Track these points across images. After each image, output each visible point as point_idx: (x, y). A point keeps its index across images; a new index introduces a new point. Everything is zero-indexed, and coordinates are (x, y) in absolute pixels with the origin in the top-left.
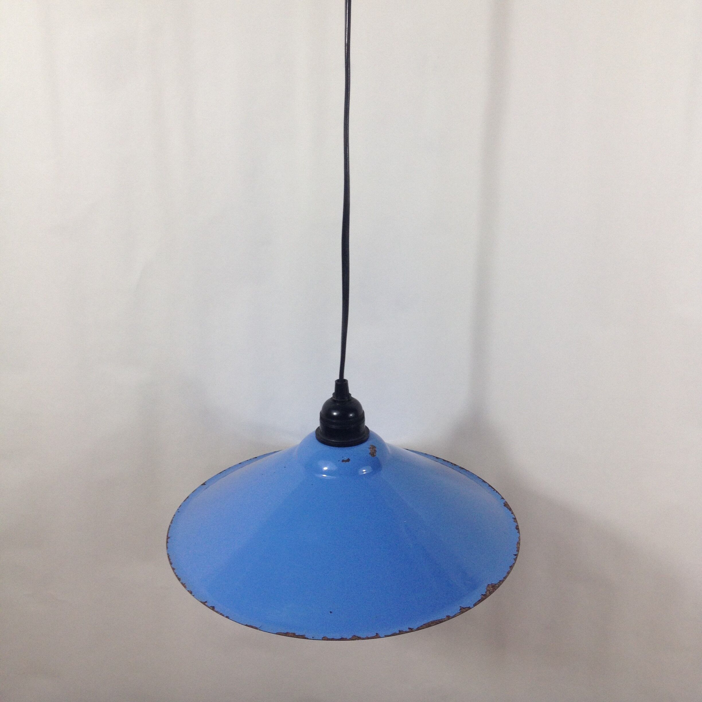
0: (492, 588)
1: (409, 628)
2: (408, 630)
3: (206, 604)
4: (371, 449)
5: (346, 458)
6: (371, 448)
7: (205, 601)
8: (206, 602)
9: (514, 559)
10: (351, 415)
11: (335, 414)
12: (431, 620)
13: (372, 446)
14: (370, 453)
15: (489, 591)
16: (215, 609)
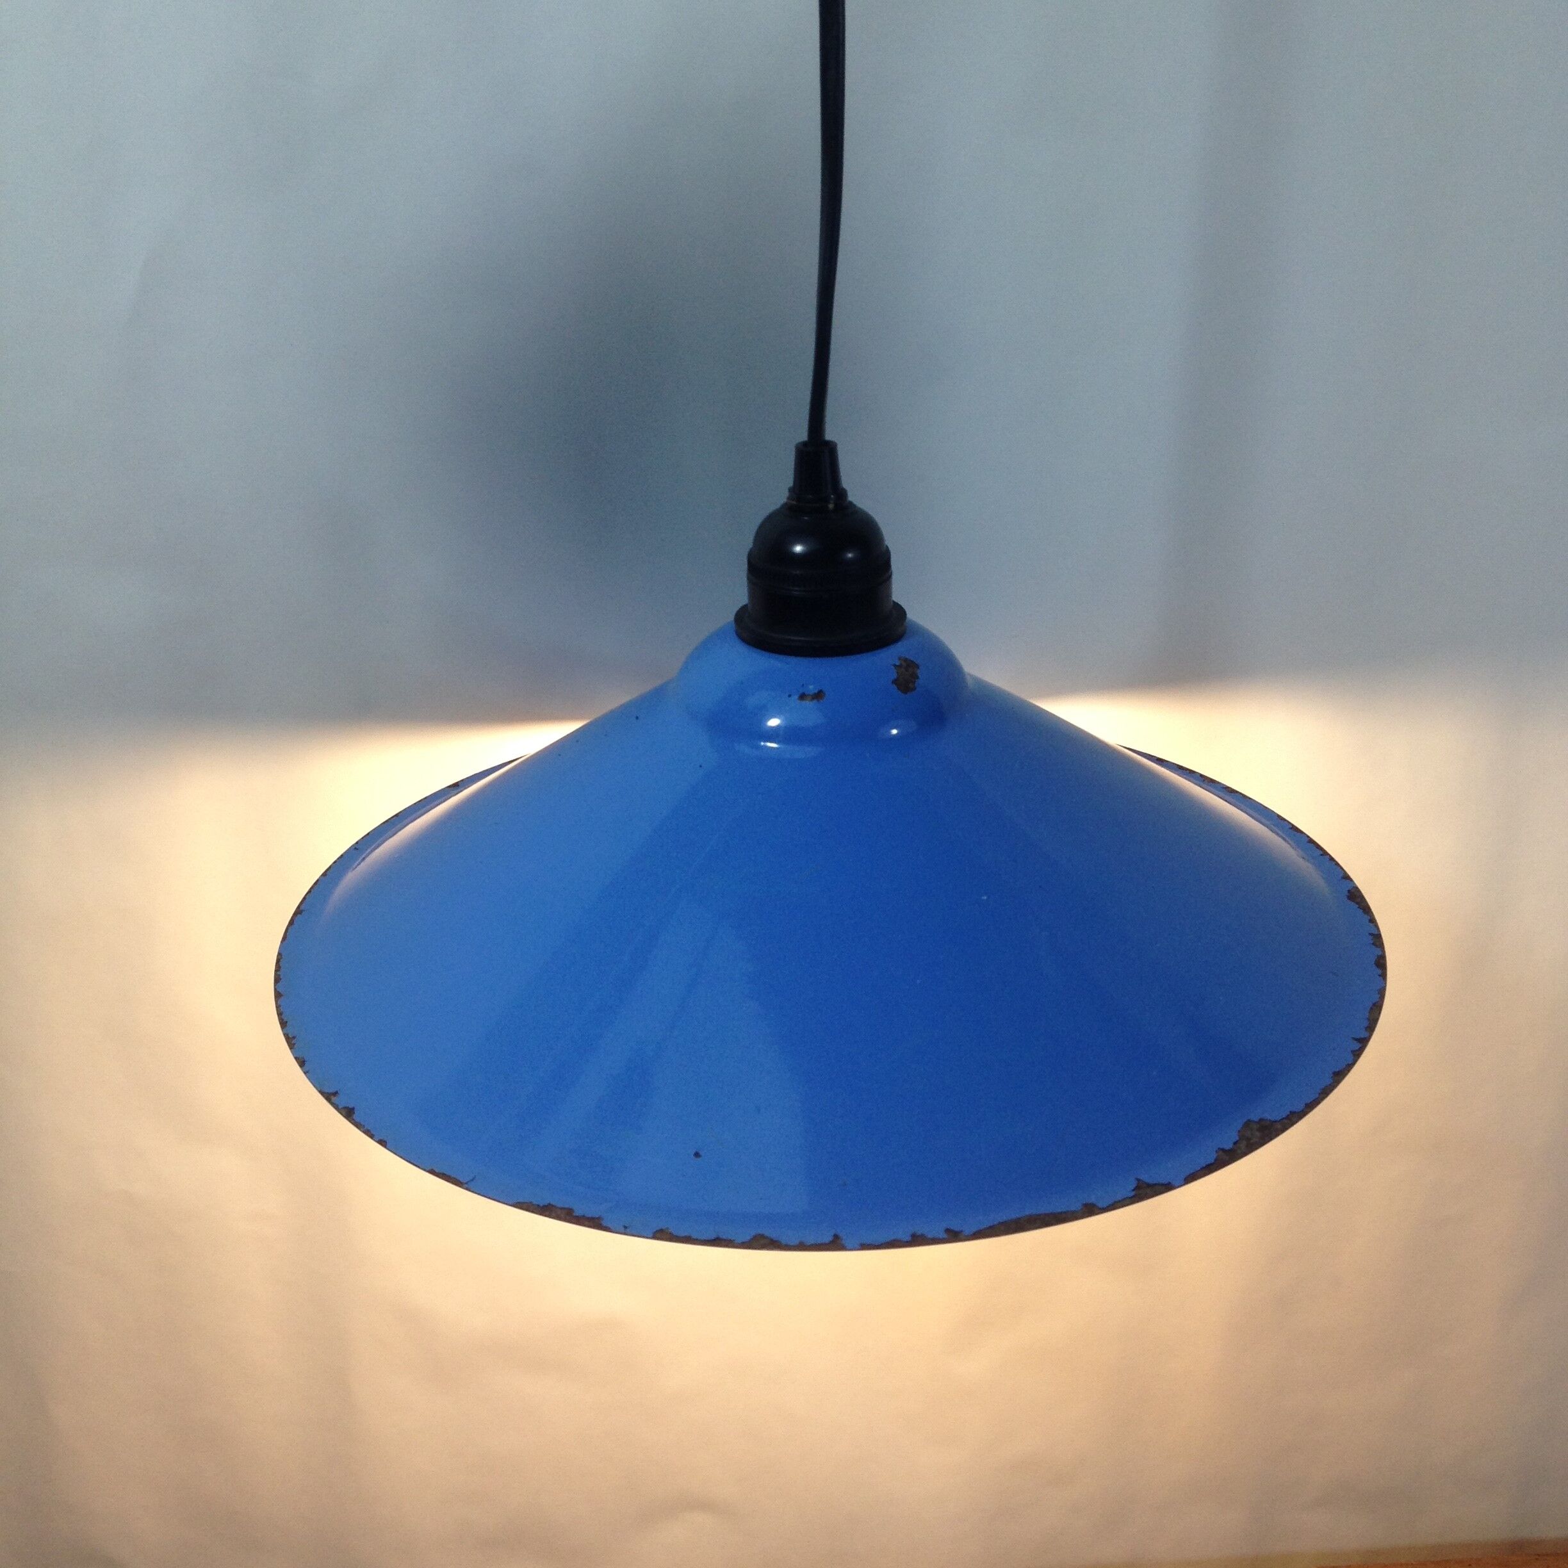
0: (1258, 1134)
1: (948, 1231)
2: (945, 1236)
3: (333, 1099)
4: (903, 670)
5: (812, 689)
6: (900, 666)
7: (334, 1090)
8: (335, 1094)
9: (1353, 1052)
10: (850, 555)
11: (798, 549)
12: (1027, 1212)
13: (906, 660)
14: (895, 682)
15: (1248, 1139)
16: (354, 1117)
